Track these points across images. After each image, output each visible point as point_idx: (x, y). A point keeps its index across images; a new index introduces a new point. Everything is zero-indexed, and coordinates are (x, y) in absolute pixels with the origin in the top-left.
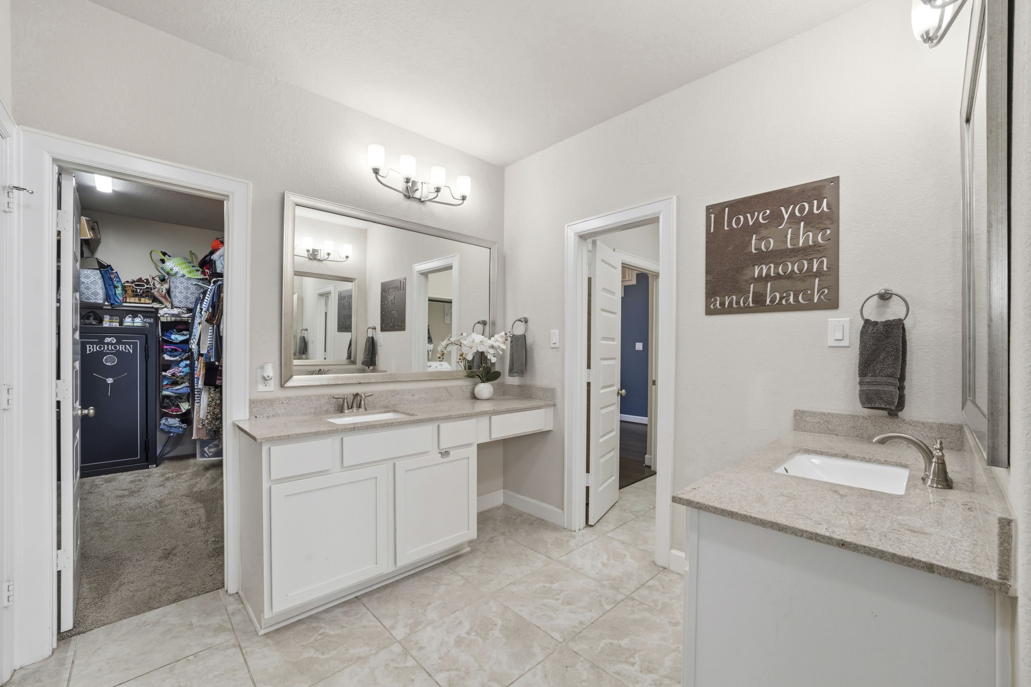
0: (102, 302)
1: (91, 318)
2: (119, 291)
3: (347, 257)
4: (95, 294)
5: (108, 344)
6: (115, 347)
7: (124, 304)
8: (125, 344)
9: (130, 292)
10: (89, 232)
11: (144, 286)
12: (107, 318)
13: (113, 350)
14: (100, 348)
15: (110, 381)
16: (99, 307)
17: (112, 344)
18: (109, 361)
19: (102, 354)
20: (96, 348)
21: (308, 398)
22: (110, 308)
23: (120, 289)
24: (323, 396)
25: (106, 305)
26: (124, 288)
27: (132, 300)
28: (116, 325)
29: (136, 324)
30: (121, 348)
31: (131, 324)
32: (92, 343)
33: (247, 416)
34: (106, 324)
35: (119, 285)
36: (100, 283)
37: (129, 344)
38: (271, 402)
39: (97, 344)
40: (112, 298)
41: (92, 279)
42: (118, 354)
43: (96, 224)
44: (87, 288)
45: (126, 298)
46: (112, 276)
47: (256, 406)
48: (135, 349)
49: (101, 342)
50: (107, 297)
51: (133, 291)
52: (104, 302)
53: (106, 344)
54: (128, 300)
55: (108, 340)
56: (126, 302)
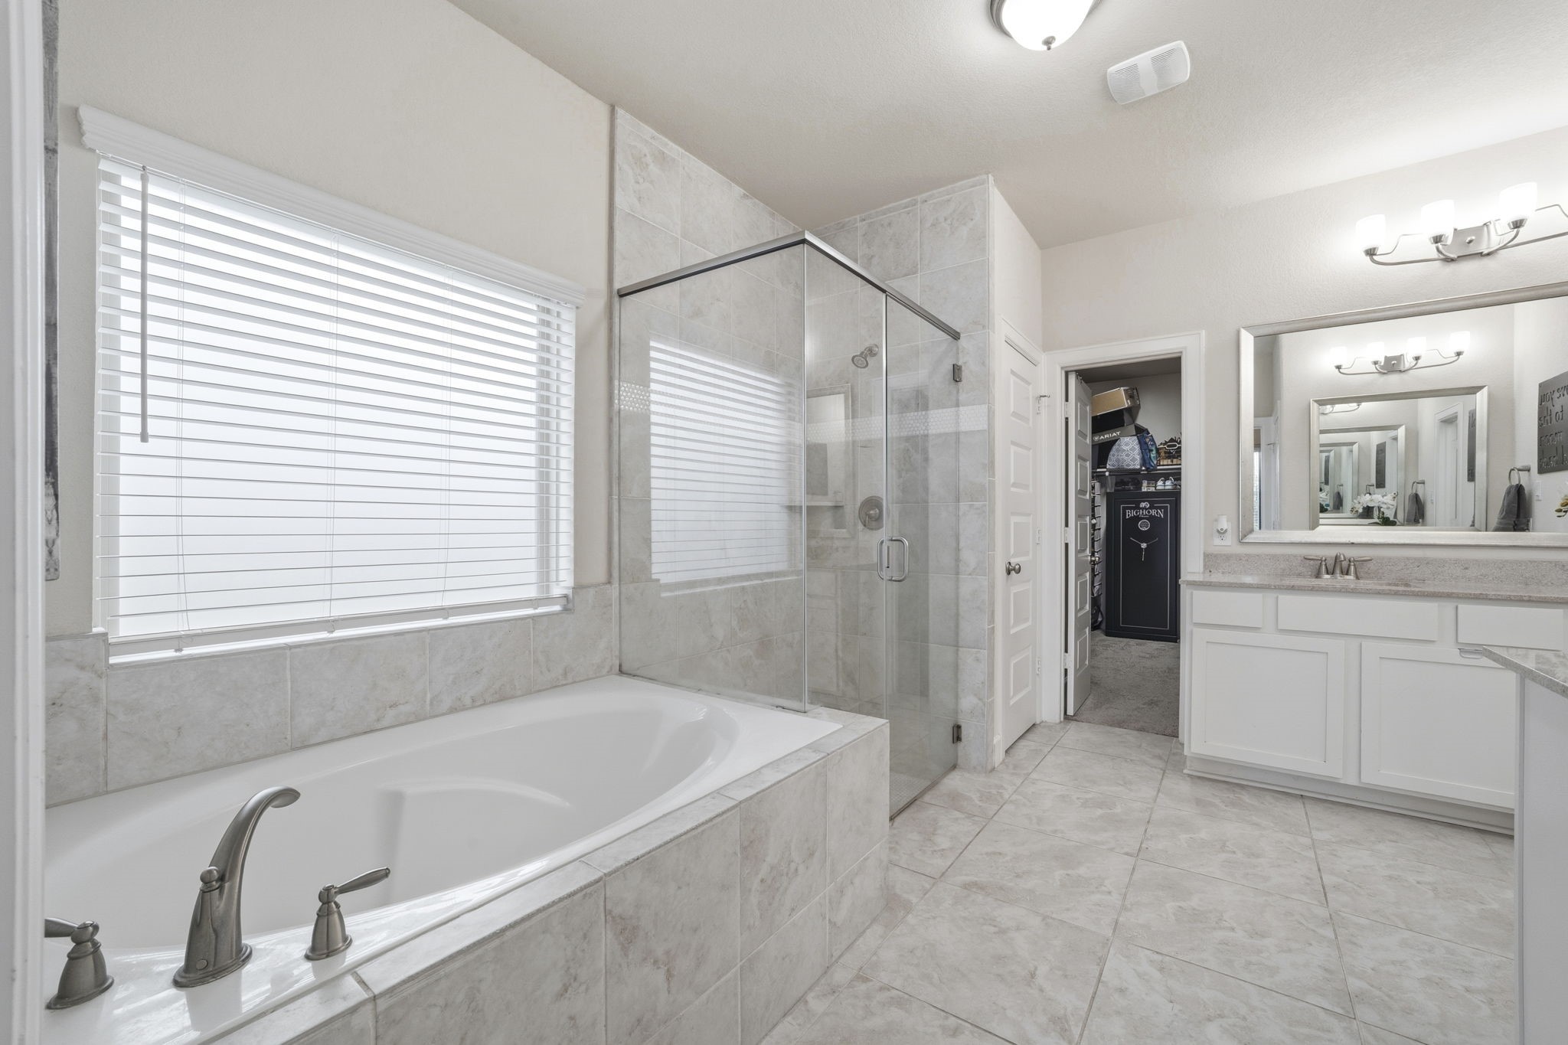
0: (1139, 467)
1: (1130, 484)
2: (1153, 454)
3: (1459, 354)
4: (1134, 460)
5: (1143, 509)
6: (1149, 512)
7: (1158, 468)
8: (1157, 508)
9: (1163, 454)
10: (1127, 400)
11: (1175, 446)
12: (1145, 483)
13: (1146, 515)
14: (1136, 513)
15: (1144, 546)
16: (1136, 472)
17: (1146, 509)
18: (1144, 527)
19: (1137, 519)
20: (1133, 513)
21: (1274, 558)
22: (1146, 472)
23: (1154, 452)
24: (1295, 556)
25: (1143, 470)
26: (1158, 450)
27: (1165, 462)
28: (1152, 489)
29: (1167, 488)
30: (1153, 512)
31: (1163, 488)
32: (1130, 508)
33: (1202, 570)
34: (1144, 489)
35: (1154, 448)
36: (1137, 447)
37: (1160, 508)
38: (1228, 557)
39: (1134, 508)
40: (1148, 462)
41: (1131, 446)
42: (1151, 518)
43: (1135, 391)
44: (1127, 455)
45: (1159, 460)
46: (1148, 440)
47: (1211, 560)
48: (1165, 513)
49: (1137, 508)
50: (1145, 461)
51: (1165, 453)
52: (1141, 467)
53: (1141, 508)
54: (1161, 463)
55: (1143, 505)
56: (1160, 465)
